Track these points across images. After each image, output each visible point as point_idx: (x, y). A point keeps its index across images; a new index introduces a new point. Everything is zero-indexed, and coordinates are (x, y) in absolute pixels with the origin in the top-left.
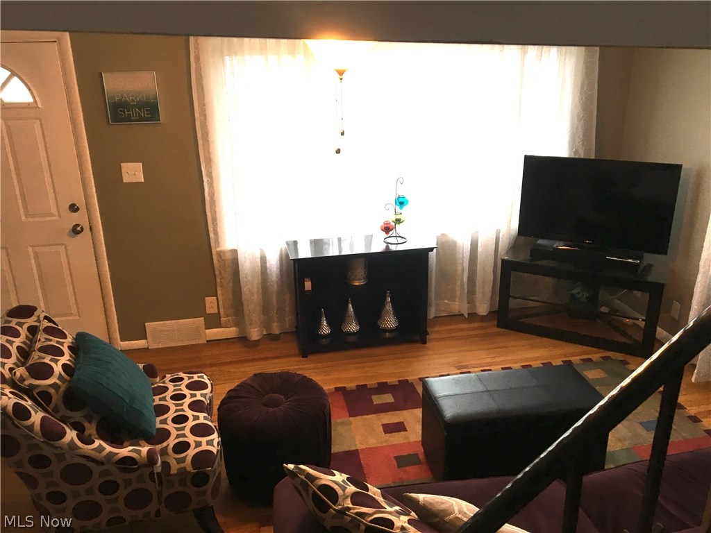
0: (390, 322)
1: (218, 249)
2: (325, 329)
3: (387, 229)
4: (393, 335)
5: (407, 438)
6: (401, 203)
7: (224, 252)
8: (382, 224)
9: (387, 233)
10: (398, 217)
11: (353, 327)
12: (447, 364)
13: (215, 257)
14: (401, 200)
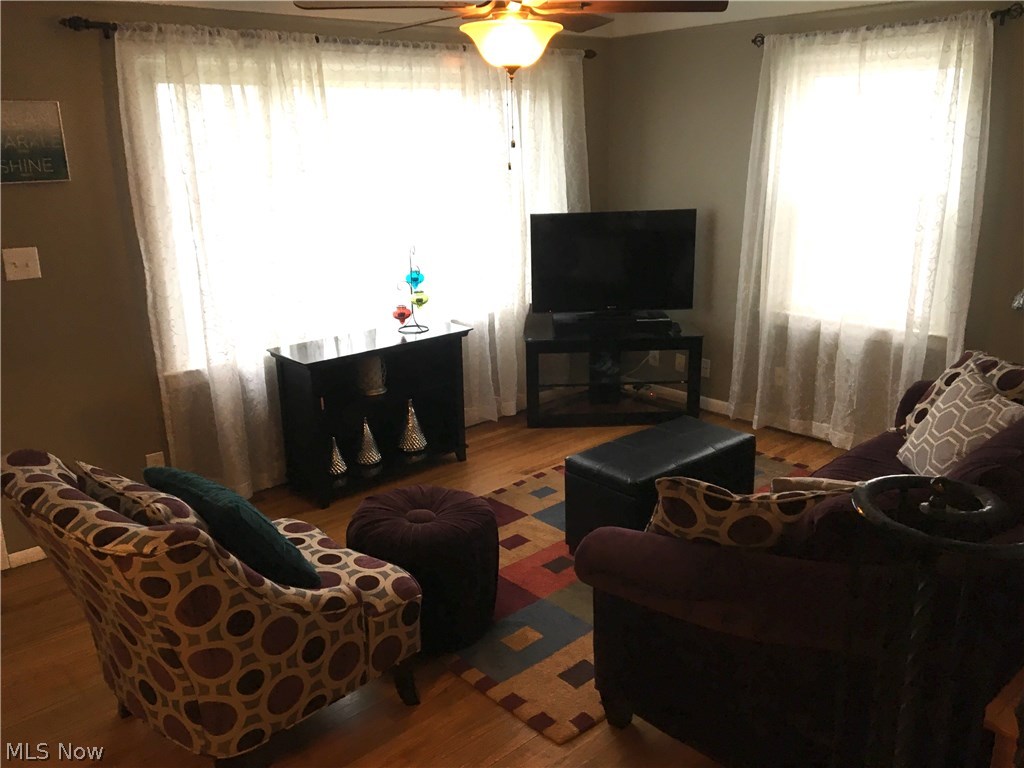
0: (416, 440)
1: (166, 374)
2: (340, 466)
3: (402, 316)
4: (423, 456)
5: (536, 546)
6: (415, 280)
7: (175, 377)
8: (395, 310)
9: (403, 321)
10: (419, 296)
11: (374, 456)
12: (509, 472)
13: (163, 387)
14: (415, 276)
